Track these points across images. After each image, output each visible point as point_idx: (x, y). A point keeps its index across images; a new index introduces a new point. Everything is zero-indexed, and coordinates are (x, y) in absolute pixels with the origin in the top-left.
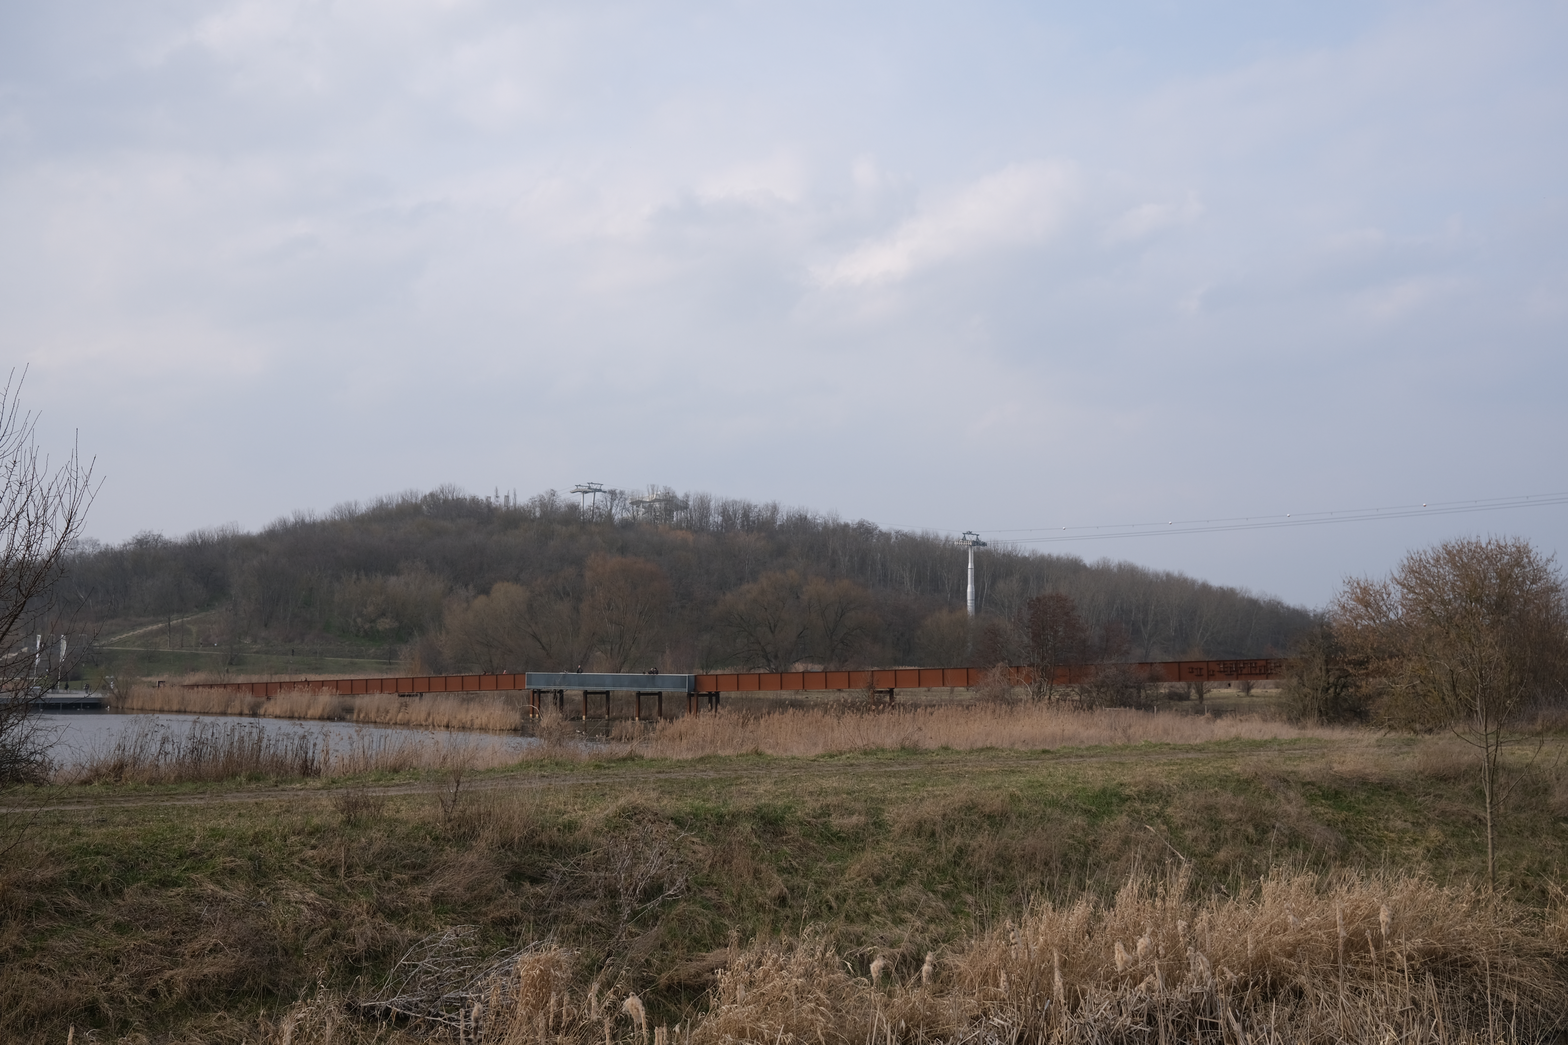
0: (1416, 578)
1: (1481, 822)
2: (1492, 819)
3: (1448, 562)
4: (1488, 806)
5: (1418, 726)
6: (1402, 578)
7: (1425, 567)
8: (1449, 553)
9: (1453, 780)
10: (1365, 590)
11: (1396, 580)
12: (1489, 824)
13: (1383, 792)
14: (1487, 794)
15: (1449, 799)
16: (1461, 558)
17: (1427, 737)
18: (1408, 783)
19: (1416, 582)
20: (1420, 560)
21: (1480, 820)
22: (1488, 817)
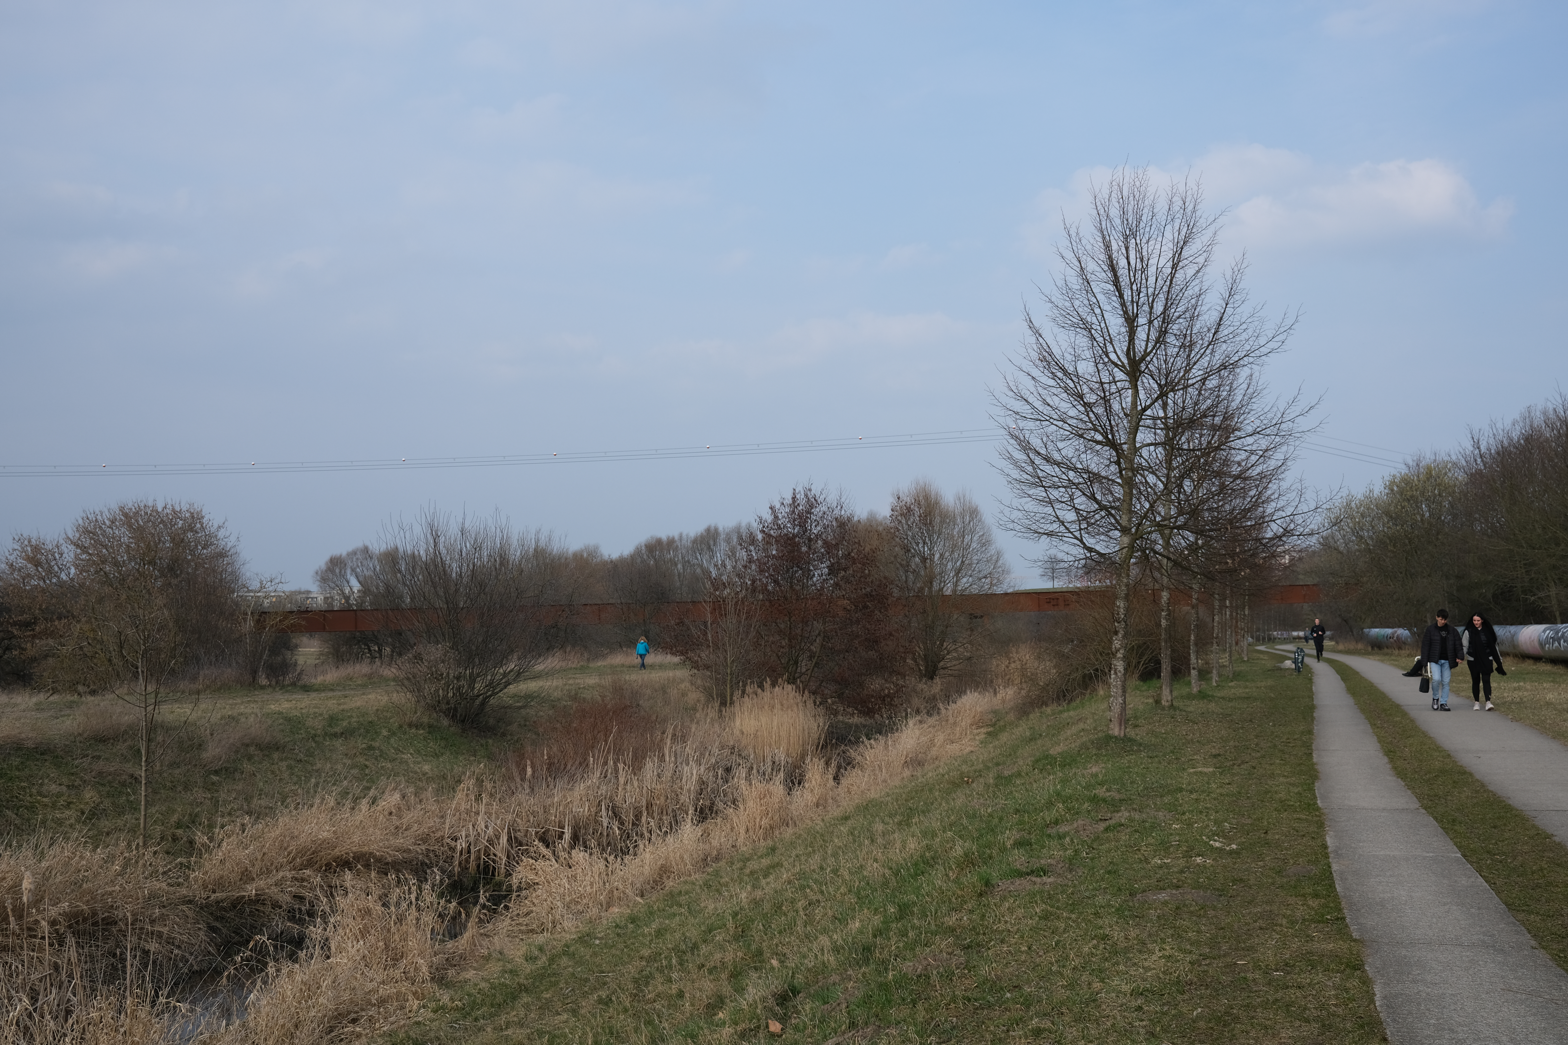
0: (91, 539)
1: (137, 780)
2: (146, 777)
3: (124, 524)
4: (143, 764)
5: (80, 688)
6: (76, 538)
7: (100, 527)
8: (126, 515)
9: (111, 741)
10: (36, 549)
11: (68, 538)
12: (143, 782)
13: (38, 756)
14: (143, 752)
15: (107, 759)
16: (137, 521)
17: (90, 698)
18: (66, 746)
19: (90, 543)
20: (96, 520)
21: (136, 778)
22: (143, 775)
